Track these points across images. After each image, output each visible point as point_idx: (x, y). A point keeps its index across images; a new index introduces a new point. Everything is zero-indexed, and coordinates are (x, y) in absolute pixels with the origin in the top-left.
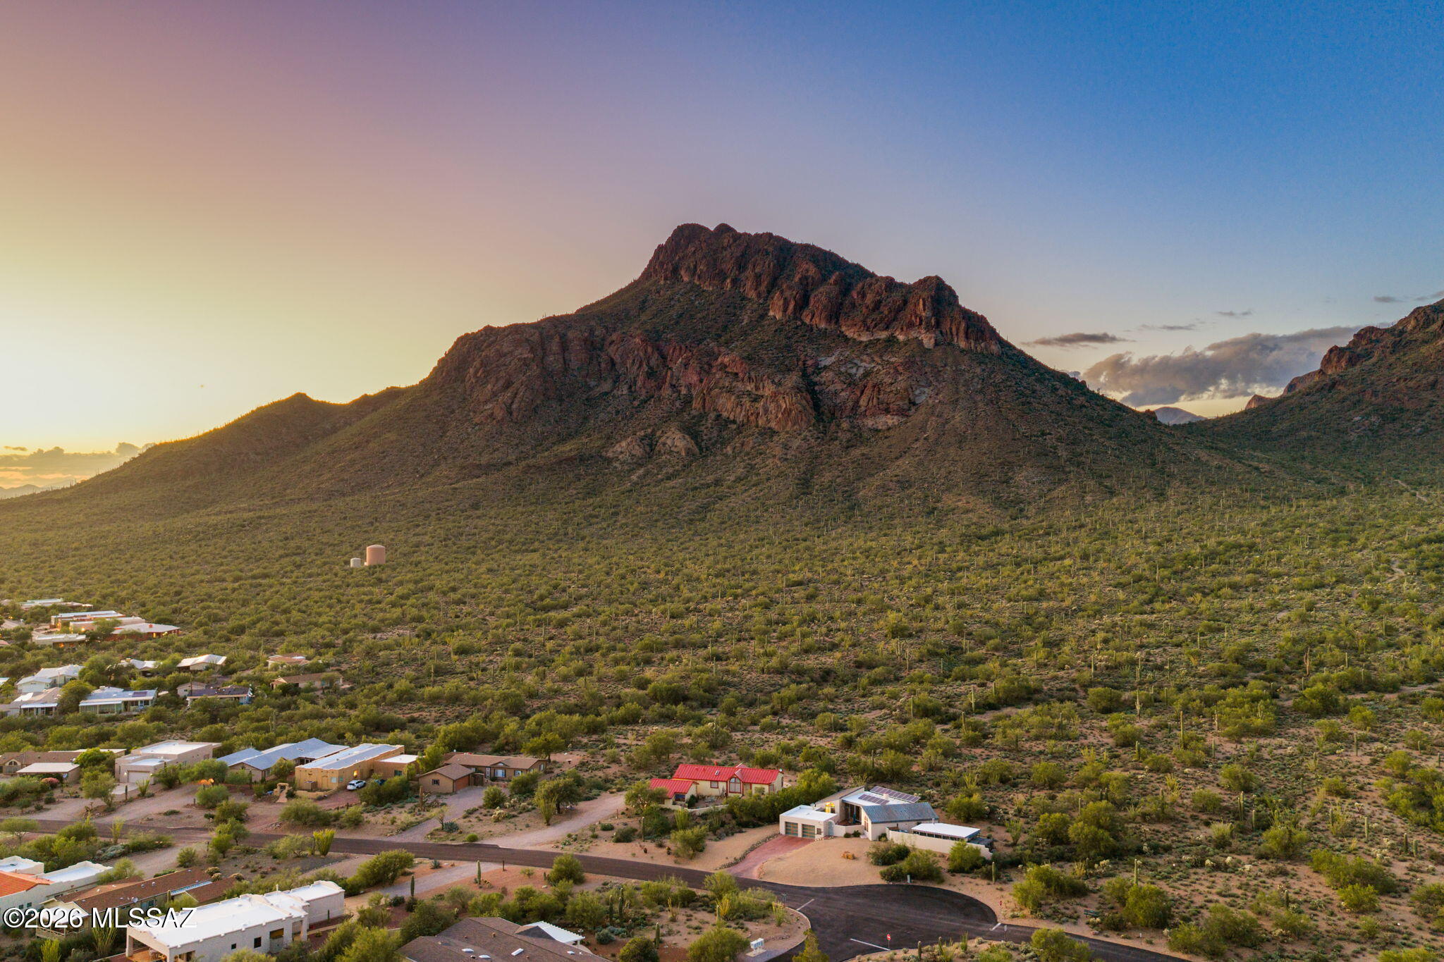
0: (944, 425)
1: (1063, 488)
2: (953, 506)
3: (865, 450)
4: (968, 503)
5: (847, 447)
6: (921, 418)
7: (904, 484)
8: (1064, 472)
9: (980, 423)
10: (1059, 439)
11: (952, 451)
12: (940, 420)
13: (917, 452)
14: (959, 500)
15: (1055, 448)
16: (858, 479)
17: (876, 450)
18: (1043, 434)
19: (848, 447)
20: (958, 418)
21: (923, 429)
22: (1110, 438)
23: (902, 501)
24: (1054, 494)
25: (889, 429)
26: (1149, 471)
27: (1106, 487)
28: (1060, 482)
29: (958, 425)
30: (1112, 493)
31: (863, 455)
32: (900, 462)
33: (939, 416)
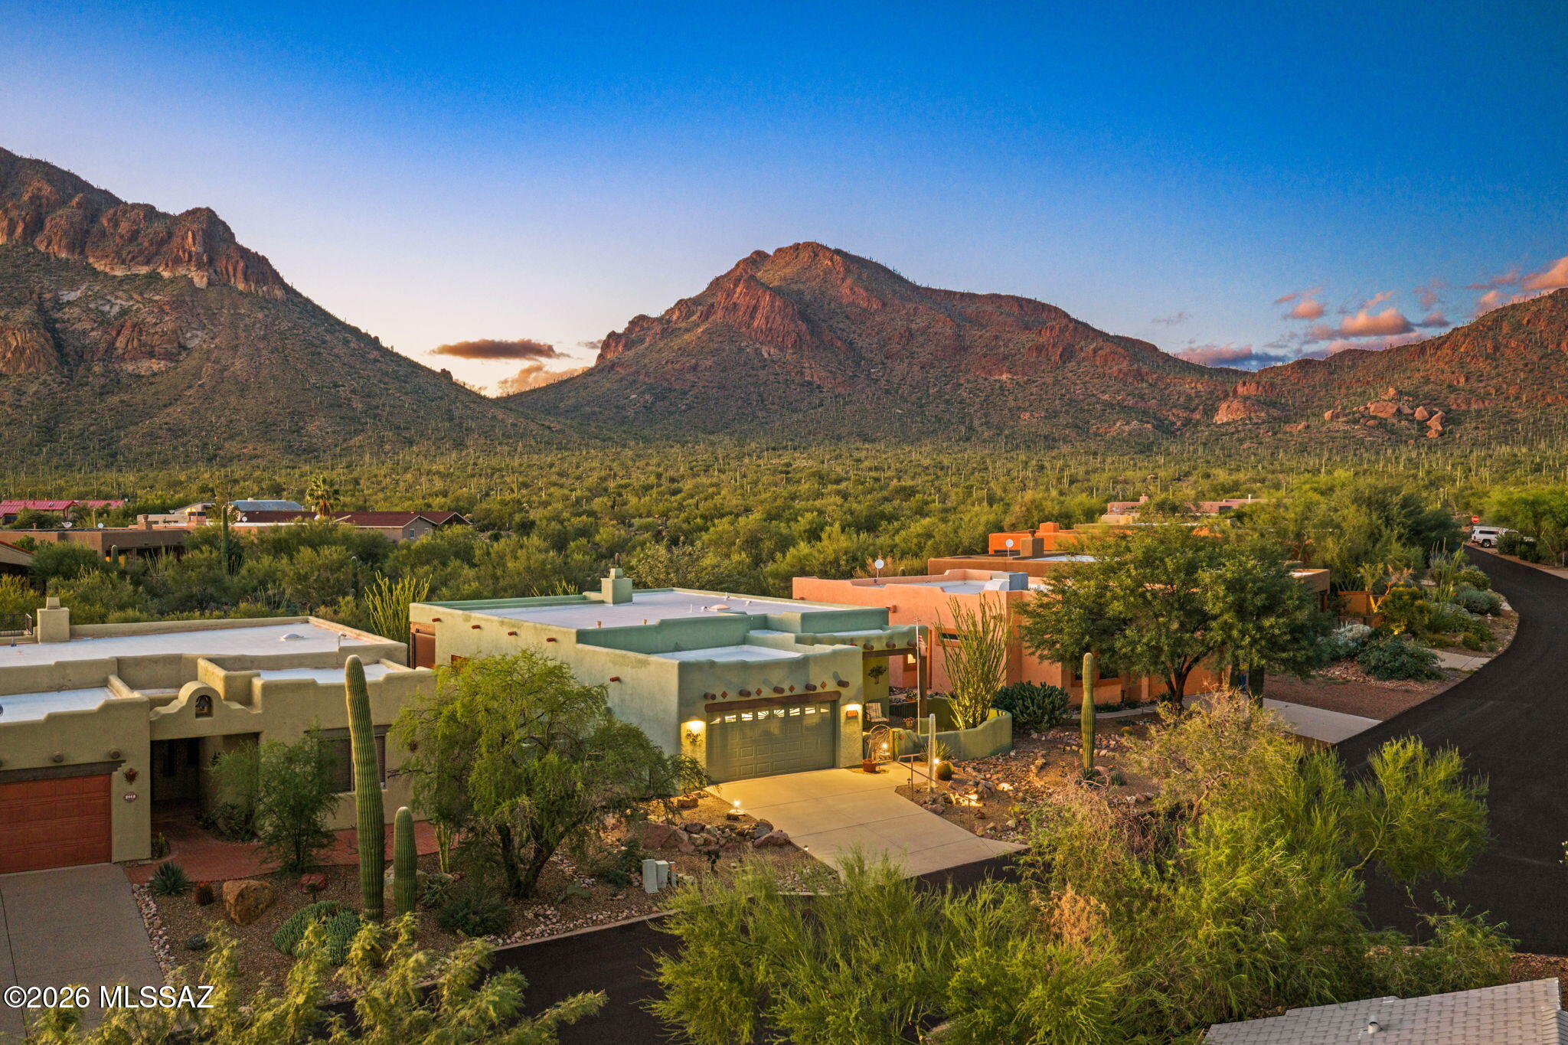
0: (222, 371)
1: (360, 438)
2: (237, 453)
3: (126, 397)
4: (255, 449)
5: (101, 394)
6: (194, 363)
7: (176, 432)
8: (362, 424)
9: (265, 372)
10: (353, 392)
11: (233, 400)
12: (217, 367)
13: (191, 400)
14: (245, 448)
15: (349, 400)
16: (118, 428)
17: (140, 397)
18: (336, 386)
19: (103, 393)
20: (238, 365)
21: (197, 375)
22: (407, 394)
23: (175, 448)
24: (351, 443)
25: (154, 375)
26: (447, 424)
27: (405, 438)
28: (356, 432)
29: (239, 373)
30: (411, 443)
31: (122, 402)
32: (170, 410)
33: (217, 362)
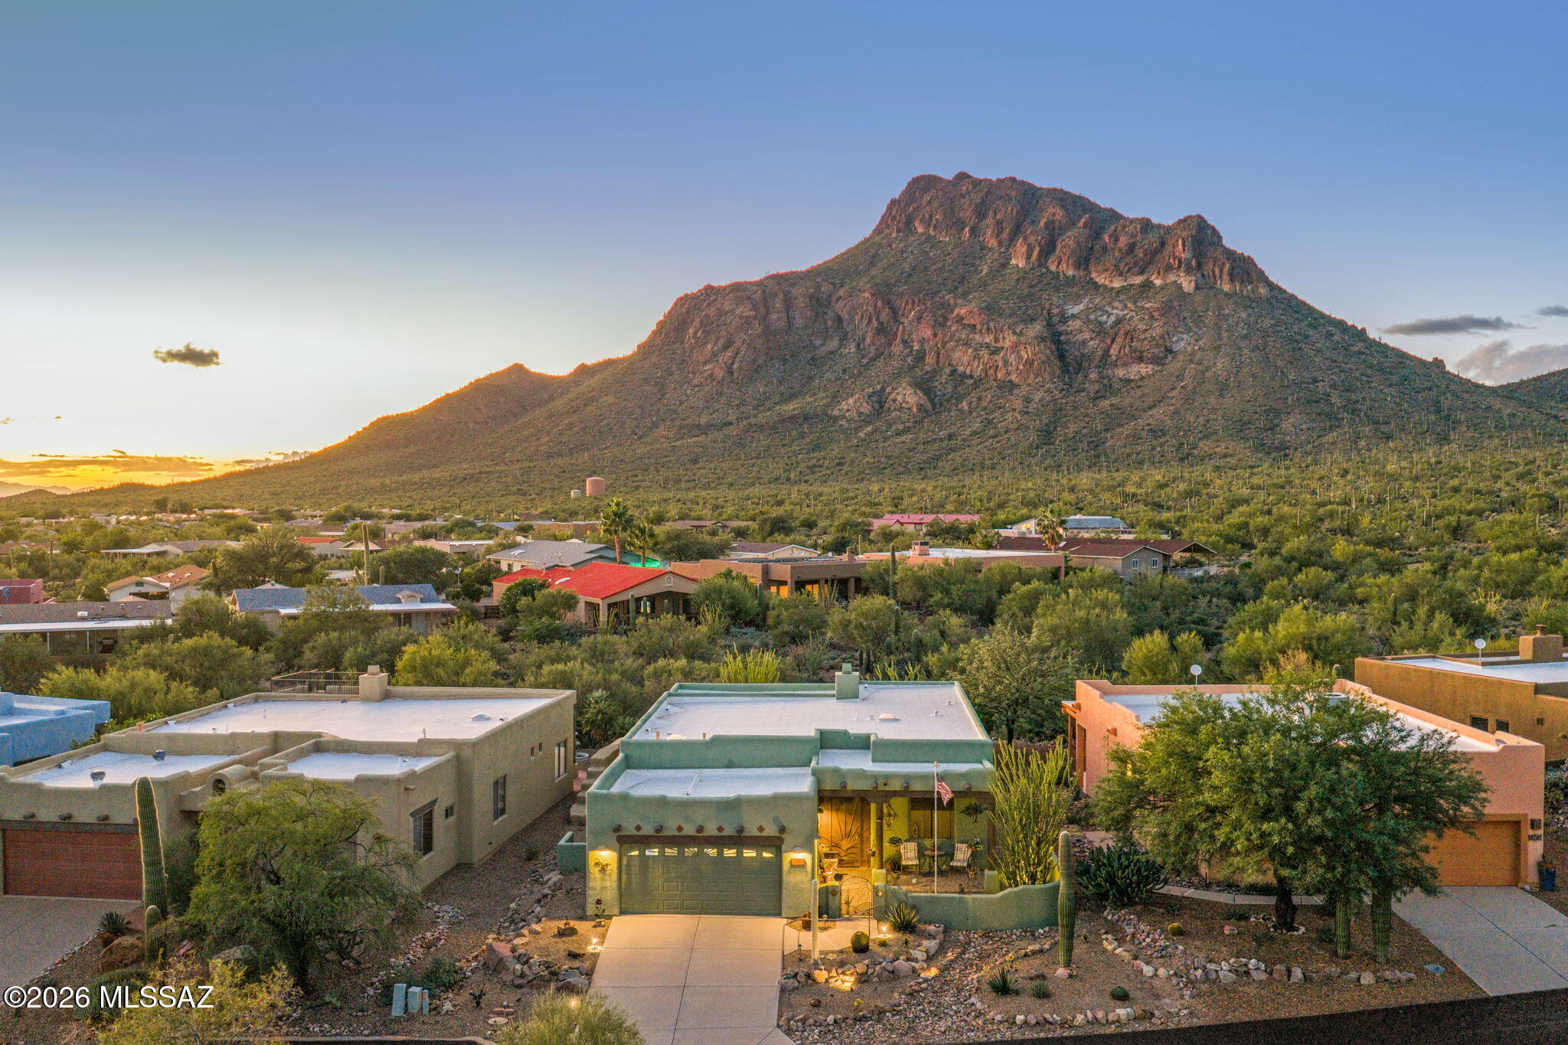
0: (1203, 373)
1: (1335, 434)
2: (1210, 452)
3: (1115, 401)
4: (1227, 448)
5: (1095, 399)
6: (1178, 365)
7: (1156, 432)
8: (1337, 419)
9: (1245, 370)
10: (1333, 386)
11: (1212, 400)
12: (1200, 367)
13: (1174, 401)
14: (1218, 446)
15: (1329, 395)
16: (1106, 430)
17: (1127, 401)
18: (1315, 381)
19: (1097, 398)
20: (1219, 365)
21: (1180, 377)
22: (1390, 386)
23: (1154, 449)
24: (1325, 439)
25: (1142, 378)
26: (1432, 417)
27: (1383, 433)
28: (1331, 429)
29: (1220, 372)
30: (1388, 437)
31: (1112, 405)
32: (1153, 412)
33: (1199, 363)
